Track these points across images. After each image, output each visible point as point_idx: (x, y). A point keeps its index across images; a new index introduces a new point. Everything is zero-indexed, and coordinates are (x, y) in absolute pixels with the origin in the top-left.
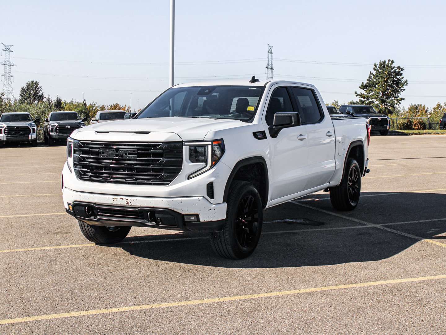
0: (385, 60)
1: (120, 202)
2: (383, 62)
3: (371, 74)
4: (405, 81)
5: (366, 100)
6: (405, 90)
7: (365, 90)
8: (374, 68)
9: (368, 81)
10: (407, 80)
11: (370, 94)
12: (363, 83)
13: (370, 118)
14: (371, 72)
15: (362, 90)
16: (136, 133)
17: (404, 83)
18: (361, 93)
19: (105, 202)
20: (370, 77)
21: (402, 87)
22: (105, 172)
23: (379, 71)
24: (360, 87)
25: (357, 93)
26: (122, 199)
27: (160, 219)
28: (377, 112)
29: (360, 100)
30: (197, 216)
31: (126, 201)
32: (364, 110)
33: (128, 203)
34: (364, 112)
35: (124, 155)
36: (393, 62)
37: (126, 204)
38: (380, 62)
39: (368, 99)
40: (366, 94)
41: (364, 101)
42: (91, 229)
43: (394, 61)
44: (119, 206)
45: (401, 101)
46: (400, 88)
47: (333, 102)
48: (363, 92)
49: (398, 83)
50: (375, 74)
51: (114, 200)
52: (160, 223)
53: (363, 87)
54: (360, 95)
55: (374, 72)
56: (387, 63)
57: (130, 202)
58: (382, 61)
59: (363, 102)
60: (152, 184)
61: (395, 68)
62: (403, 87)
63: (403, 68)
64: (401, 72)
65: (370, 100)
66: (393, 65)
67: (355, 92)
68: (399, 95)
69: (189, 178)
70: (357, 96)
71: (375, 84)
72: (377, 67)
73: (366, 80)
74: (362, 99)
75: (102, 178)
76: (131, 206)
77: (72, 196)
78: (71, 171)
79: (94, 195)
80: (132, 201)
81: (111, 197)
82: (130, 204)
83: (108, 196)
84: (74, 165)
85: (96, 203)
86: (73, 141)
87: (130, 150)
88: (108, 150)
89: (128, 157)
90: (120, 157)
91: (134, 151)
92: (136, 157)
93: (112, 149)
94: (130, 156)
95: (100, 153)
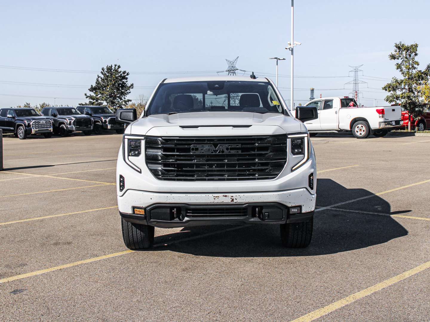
0: (112, 65)
1: (223, 200)
2: (110, 66)
3: (99, 77)
4: (131, 85)
5: (95, 101)
6: (131, 93)
7: (93, 93)
8: (101, 71)
9: (96, 84)
10: (133, 84)
11: (98, 96)
12: (92, 86)
13: (110, 118)
14: (98, 76)
15: (91, 92)
16: (234, 126)
17: (130, 86)
18: (90, 95)
19: (202, 202)
20: (98, 80)
21: (128, 90)
22: (196, 170)
23: (106, 75)
24: (89, 89)
25: (87, 95)
26: (226, 196)
27: (268, 214)
28: (112, 112)
29: (90, 101)
30: (300, 207)
31: (231, 198)
32: (100, 111)
33: (233, 200)
34: (100, 112)
35: (225, 150)
36: (119, 67)
37: (230, 202)
38: (107, 67)
39: (97, 101)
40: (94, 95)
41: (94, 102)
42: (141, 233)
43: (121, 66)
44: (221, 204)
45: (128, 102)
46: (126, 90)
47: (25, 105)
48: (92, 94)
49: (123, 86)
50: (103, 78)
51: (216, 198)
52: (266, 218)
53: (92, 89)
54: (90, 97)
55: (102, 76)
56: (113, 68)
57: (236, 199)
58: (108, 66)
59: (93, 104)
60: (256, 179)
61: (122, 73)
62: (130, 90)
63: (128, 73)
64: (126, 77)
65: (99, 101)
66: (119, 70)
67: (85, 94)
68: (125, 97)
69: (292, 171)
70: (87, 97)
71: (103, 86)
72: (105, 71)
73: (95, 83)
74: (92, 100)
75: (193, 176)
76: (236, 203)
77: (151, 199)
78: (139, 170)
79: (187, 194)
80: (238, 197)
81: (210, 195)
82: (235, 201)
83: (207, 195)
84: (147, 164)
85: (189, 204)
86: (143, 138)
87: (232, 145)
88: (203, 146)
89: (230, 152)
90: (219, 152)
91: (237, 146)
92: (240, 152)
93: (210, 145)
94: (233, 152)
95: (193, 149)
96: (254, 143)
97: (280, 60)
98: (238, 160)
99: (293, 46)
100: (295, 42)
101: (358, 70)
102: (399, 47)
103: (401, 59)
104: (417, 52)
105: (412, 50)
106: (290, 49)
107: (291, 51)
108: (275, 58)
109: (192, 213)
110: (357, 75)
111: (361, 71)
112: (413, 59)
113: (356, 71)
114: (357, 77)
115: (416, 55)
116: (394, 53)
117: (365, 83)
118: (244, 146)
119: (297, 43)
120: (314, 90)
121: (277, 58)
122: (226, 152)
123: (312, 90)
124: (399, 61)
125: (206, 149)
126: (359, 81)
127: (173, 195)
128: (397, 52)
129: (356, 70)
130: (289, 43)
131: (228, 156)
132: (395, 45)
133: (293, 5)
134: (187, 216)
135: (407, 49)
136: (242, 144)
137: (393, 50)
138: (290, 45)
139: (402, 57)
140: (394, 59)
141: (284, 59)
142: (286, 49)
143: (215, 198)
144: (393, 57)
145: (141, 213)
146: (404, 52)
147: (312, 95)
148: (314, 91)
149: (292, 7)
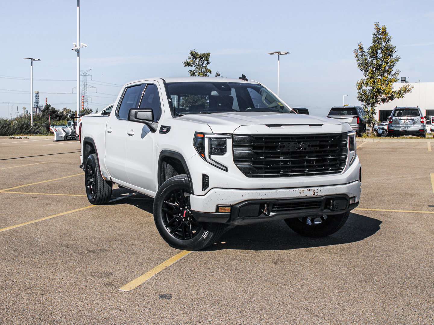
1: (307, 193)
16: (310, 125)
19: (290, 196)
22: (281, 167)
26: (309, 190)
27: (337, 205)
30: (355, 198)
31: (313, 192)
33: (314, 194)
35: (307, 147)
37: (312, 195)
44: (306, 197)
51: (302, 192)
52: (336, 209)
57: (317, 192)
69: (350, 165)
75: (279, 172)
76: (316, 196)
77: (243, 196)
78: (225, 169)
79: (277, 190)
80: (318, 191)
81: (297, 190)
82: (316, 194)
83: (294, 189)
84: (234, 163)
85: (278, 199)
86: (230, 136)
87: (312, 142)
88: (290, 144)
89: (311, 149)
90: (302, 149)
91: (316, 143)
92: (318, 149)
93: (295, 143)
94: (313, 149)
95: (281, 147)
96: (328, 141)
97: (35, 60)
98: (317, 156)
99: (80, 47)
100: (81, 44)
101: (87, 75)
102: (194, 55)
103: (195, 66)
104: (210, 60)
105: (205, 57)
106: (76, 50)
107: (77, 53)
108: (30, 58)
109: (278, 208)
110: (85, 79)
111: (89, 75)
112: (205, 67)
113: (85, 76)
114: (85, 81)
115: (208, 63)
116: (188, 60)
117: (94, 87)
118: (322, 144)
119: (84, 44)
120: (39, 93)
121: (32, 58)
122: (308, 149)
123: (37, 94)
124: (193, 68)
125: (291, 147)
126: (88, 86)
127: (265, 191)
128: (191, 60)
129: (85, 74)
130: (75, 44)
131: (308, 153)
132: (190, 52)
133: (78, 5)
134: (273, 211)
135: (201, 57)
136: (320, 141)
137: (187, 57)
138: (76, 46)
139: (195, 64)
140: (189, 66)
141: (39, 60)
142: (73, 50)
143: (300, 192)
144: (187, 64)
145: (226, 211)
146: (198, 60)
147: (37, 98)
148: (39, 95)
149: (78, 7)
